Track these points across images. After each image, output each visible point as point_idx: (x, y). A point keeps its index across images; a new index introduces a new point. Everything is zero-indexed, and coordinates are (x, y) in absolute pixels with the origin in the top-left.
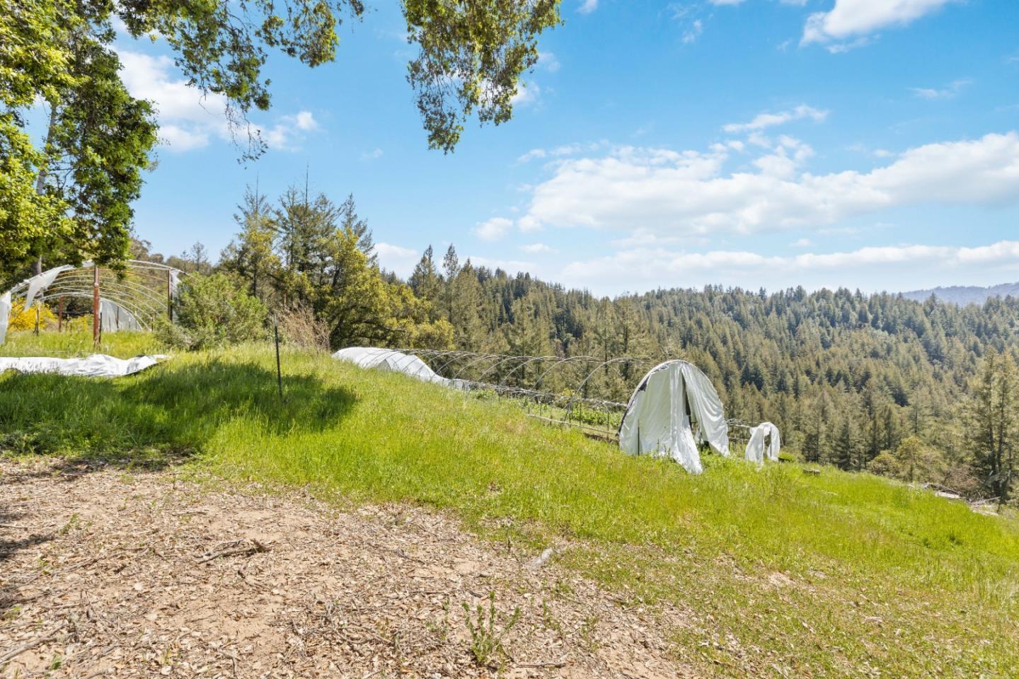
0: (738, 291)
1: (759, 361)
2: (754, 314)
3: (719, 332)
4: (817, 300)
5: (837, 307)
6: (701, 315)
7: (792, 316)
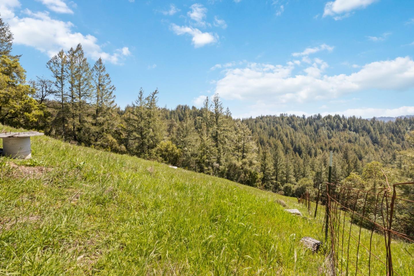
0: (294, 116)
1: (300, 143)
2: (300, 125)
3: (285, 132)
4: (326, 119)
5: (334, 122)
6: (278, 125)
7: (316, 126)
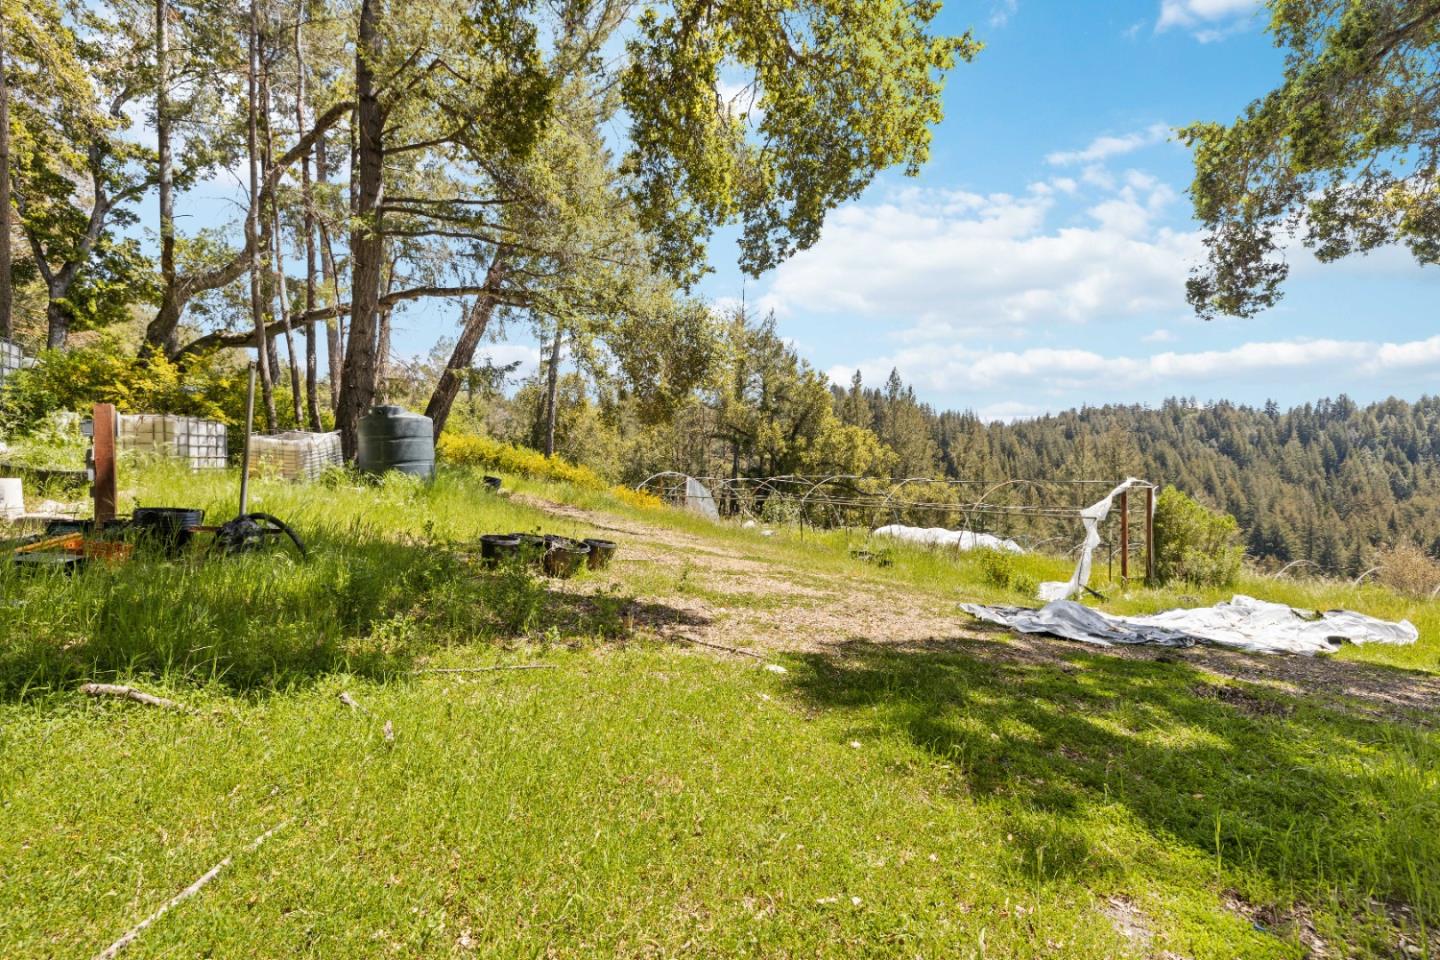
0: (1225, 406)
1: (1280, 520)
2: (1257, 442)
3: (1200, 472)
4: (1380, 417)
5: (1420, 427)
6: (1163, 446)
7: (1331, 445)
